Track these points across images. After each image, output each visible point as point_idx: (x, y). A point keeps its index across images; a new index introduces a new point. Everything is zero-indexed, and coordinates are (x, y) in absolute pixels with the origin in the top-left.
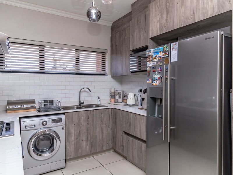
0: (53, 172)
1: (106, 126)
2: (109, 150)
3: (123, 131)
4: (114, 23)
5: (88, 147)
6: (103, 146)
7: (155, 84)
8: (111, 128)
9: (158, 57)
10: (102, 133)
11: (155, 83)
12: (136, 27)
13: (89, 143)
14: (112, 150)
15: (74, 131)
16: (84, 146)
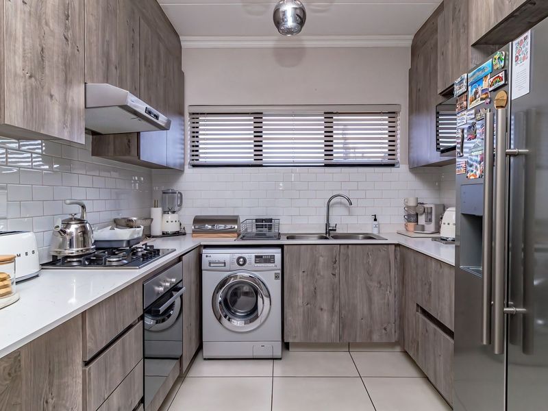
0: (256, 361)
1: (380, 287)
2: (391, 345)
3: (418, 305)
4: (416, 35)
5: (333, 326)
6: (371, 332)
7: (473, 175)
8: (393, 292)
9: (480, 92)
10: (370, 301)
11: (472, 171)
12: (452, 26)
13: (336, 318)
14: (398, 349)
15: (303, 286)
16: (325, 323)
